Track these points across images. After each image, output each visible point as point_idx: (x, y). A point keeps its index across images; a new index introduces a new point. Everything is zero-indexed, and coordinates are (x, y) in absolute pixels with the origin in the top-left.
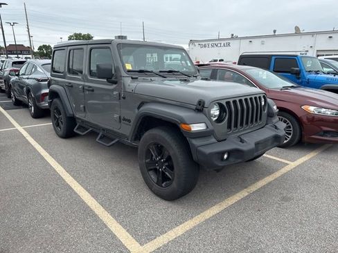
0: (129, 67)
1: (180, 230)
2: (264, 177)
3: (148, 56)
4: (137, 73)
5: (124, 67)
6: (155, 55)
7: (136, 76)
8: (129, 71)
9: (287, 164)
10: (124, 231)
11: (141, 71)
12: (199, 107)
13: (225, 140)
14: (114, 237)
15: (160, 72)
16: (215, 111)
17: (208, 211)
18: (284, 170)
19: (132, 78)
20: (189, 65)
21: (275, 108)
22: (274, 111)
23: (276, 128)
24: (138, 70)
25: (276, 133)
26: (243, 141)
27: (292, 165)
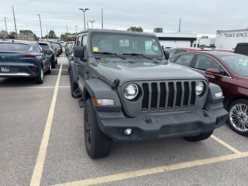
0: (96, 49)
2: (195, 160)
3: (121, 41)
4: (102, 55)
5: (91, 48)
6: (127, 41)
7: (100, 57)
8: (95, 53)
9: (233, 153)
11: (105, 53)
15: (124, 54)
19: (96, 58)
20: (157, 49)
21: (219, 95)
22: (214, 98)
23: (204, 115)
24: (103, 52)
25: (201, 120)
26: (148, 121)
27: (239, 154)
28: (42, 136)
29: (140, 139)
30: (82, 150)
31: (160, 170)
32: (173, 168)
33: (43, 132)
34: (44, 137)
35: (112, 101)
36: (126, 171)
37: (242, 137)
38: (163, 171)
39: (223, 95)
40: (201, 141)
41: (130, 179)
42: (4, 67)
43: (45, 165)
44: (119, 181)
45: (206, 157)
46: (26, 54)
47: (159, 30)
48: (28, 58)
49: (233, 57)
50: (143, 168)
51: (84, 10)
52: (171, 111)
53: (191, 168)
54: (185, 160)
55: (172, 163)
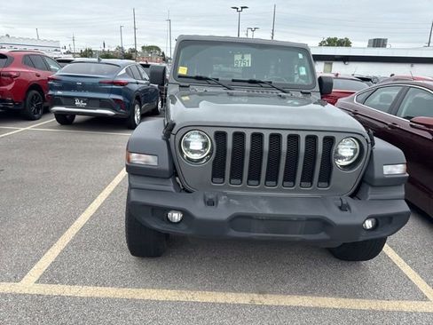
0: (183, 71)
3: (238, 57)
5: (175, 68)
6: (248, 57)
8: (180, 76)
11: (198, 78)
19: (180, 86)
20: (304, 73)
23: (340, 208)
26: (211, 203)
31: (243, 299)
32: (271, 300)
35: (155, 158)
36: (181, 288)
38: (247, 301)
40: (363, 263)
41: (177, 303)
42: (80, 98)
44: (158, 301)
46: (111, 80)
48: (114, 87)
50: (213, 289)
51: (240, 9)
53: (306, 309)
54: (304, 292)
55: (273, 293)
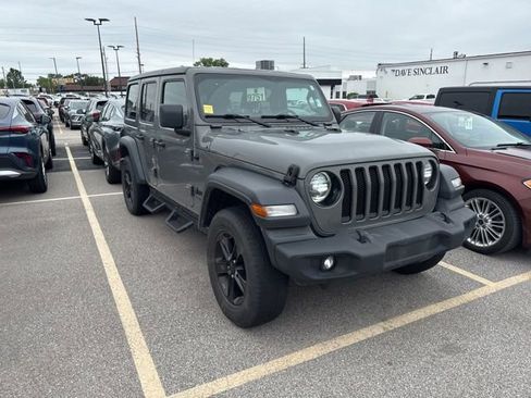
0: (208, 110)
1: (237, 380)
2: (427, 305)
3: (250, 91)
4: (223, 120)
6: (261, 91)
7: (219, 125)
8: (208, 116)
9: (482, 285)
10: (153, 367)
11: (229, 117)
12: (289, 178)
13: (333, 235)
14: (134, 374)
15: (263, 117)
16: (320, 185)
17: (300, 353)
18: (469, 296)
19: (212, 128)
21: (457, 183)
22: (452, 190)
23: (445, 221)
24: (223, 114)
25: (442, 229)
26: (362, 240)
27: (491, 287)
28: (113, 300)
29: (353, 273)
30: (213, 316)
31: (377, 330)
32: (397, 323)
33: (110, 292)
34: (118, 302)
35: (292, 207)
36: (318, 341)
37: (484, 257)
38: (382, 331)
39: (463, 183)
43: (153, 355)
45: (442, 299)
46: (8, 126)
47: (266, 65)
48: (13, 135)
49: (446, 115)
50: (346, 331)
51: (98, 22)
52: (400, 217)
53: (426, 319)
54: (411, 308)
55: (392, 316)
